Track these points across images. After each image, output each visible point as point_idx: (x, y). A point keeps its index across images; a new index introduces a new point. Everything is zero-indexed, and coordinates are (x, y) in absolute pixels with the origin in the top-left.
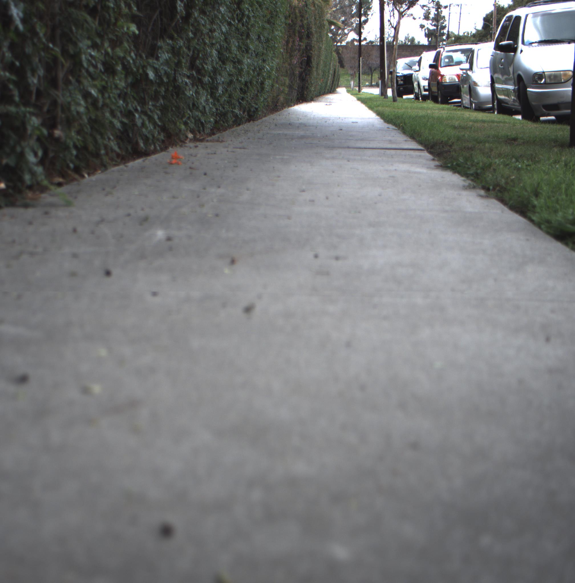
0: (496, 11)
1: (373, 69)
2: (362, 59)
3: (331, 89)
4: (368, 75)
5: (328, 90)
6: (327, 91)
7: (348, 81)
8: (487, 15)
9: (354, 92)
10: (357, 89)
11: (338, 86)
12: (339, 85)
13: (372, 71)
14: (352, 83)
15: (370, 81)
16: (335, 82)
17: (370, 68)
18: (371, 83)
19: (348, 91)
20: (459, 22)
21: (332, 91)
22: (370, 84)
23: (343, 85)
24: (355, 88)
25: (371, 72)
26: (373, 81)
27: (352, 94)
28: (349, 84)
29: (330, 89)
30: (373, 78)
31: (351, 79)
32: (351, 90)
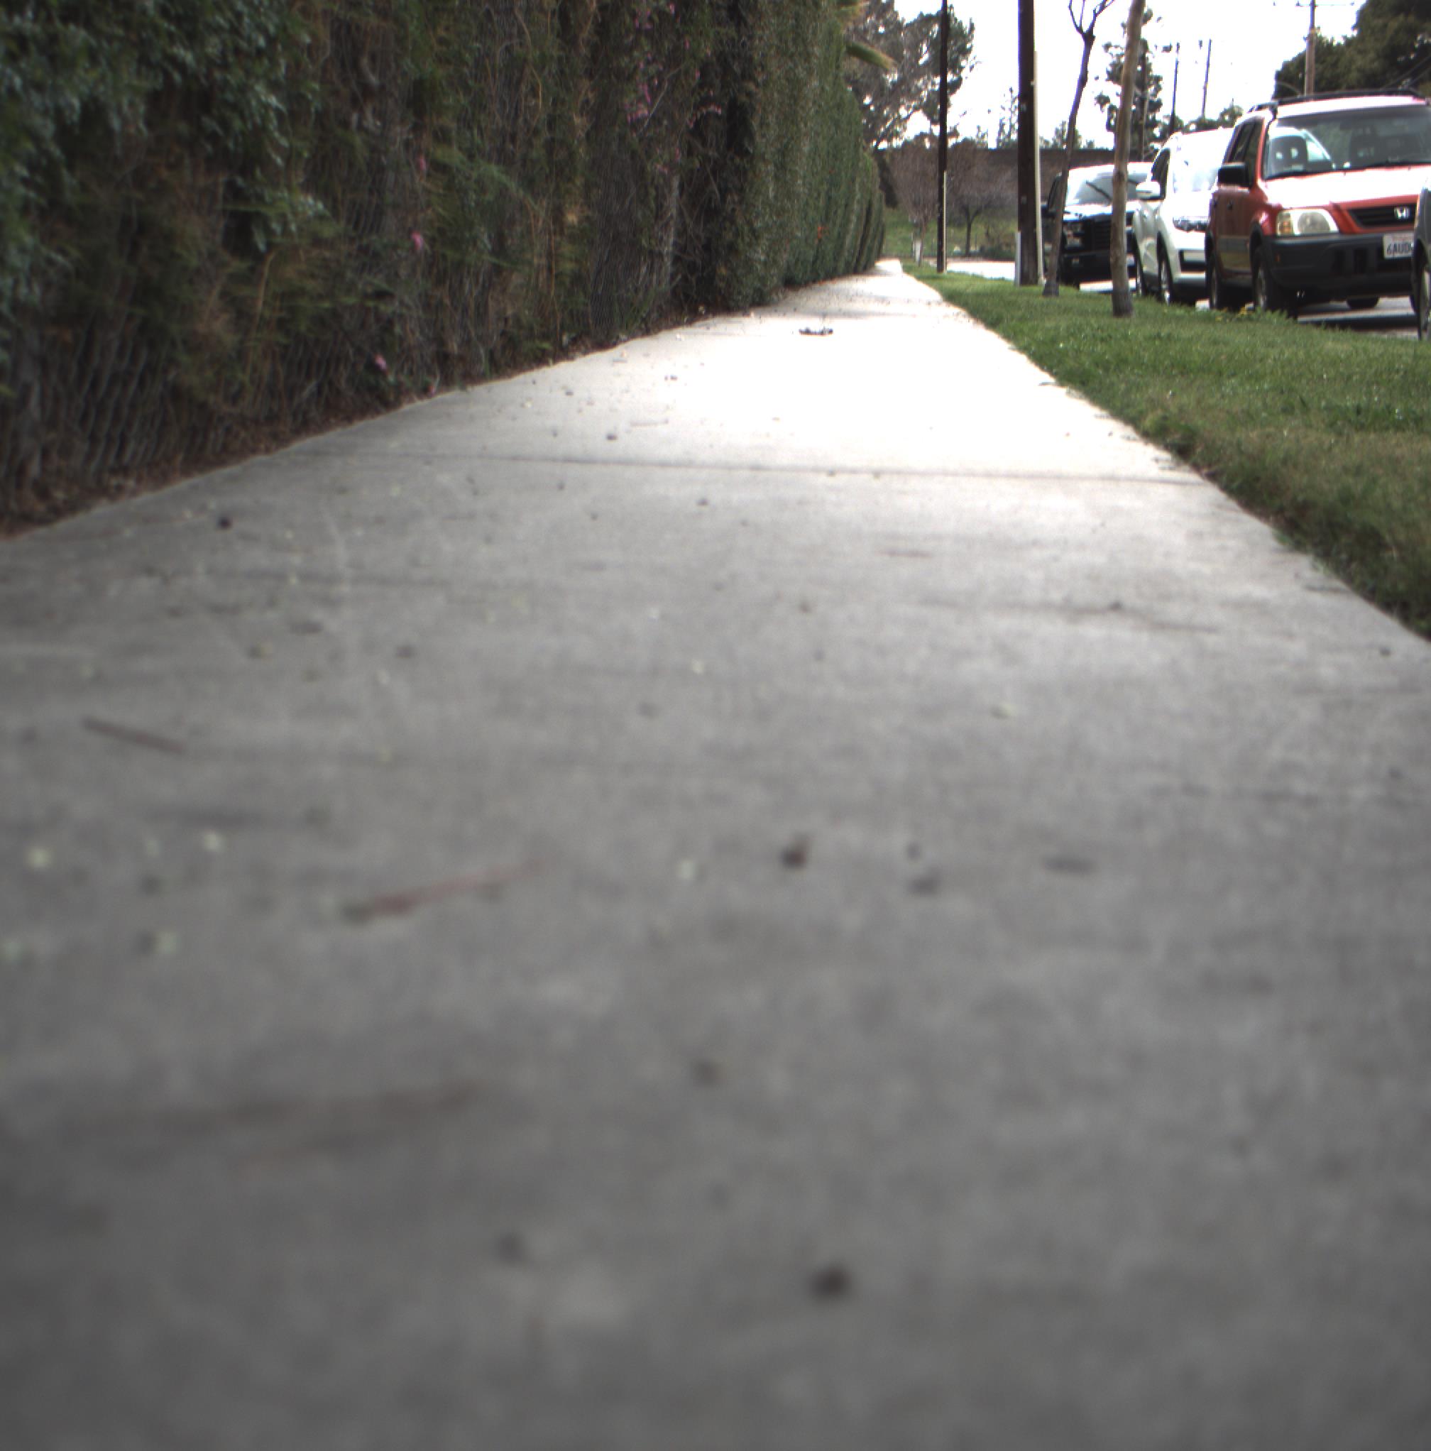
0: (1313, 52)
1: (972, 211)
2: (949, 176)
3: (858, 260)
4: (960, 226)
5: (848, 264)
6: (841, 265)
7: (908, 242)
8: (1287, 66)
9: (926, 273)
10: (933, 263)
11: (880, 256)
12: (884, 251)
13: (971, 217)
14: (918, 247)
15: (964, 243)
16: (869, 241)
17: (965, 210)
18: (968, 247)
19: (907, 270)
20: (1205, 88)
21: (860, 268)
22: (964, 252)
23: (894, 253)
24: (926, 260)
25: (968, 218)
26: (972, 242)
27: (920, 278)
28: (909, 249)
29: (855, 260)
30: (973, 234)
31: (915, 235)
32: (916, 264)
